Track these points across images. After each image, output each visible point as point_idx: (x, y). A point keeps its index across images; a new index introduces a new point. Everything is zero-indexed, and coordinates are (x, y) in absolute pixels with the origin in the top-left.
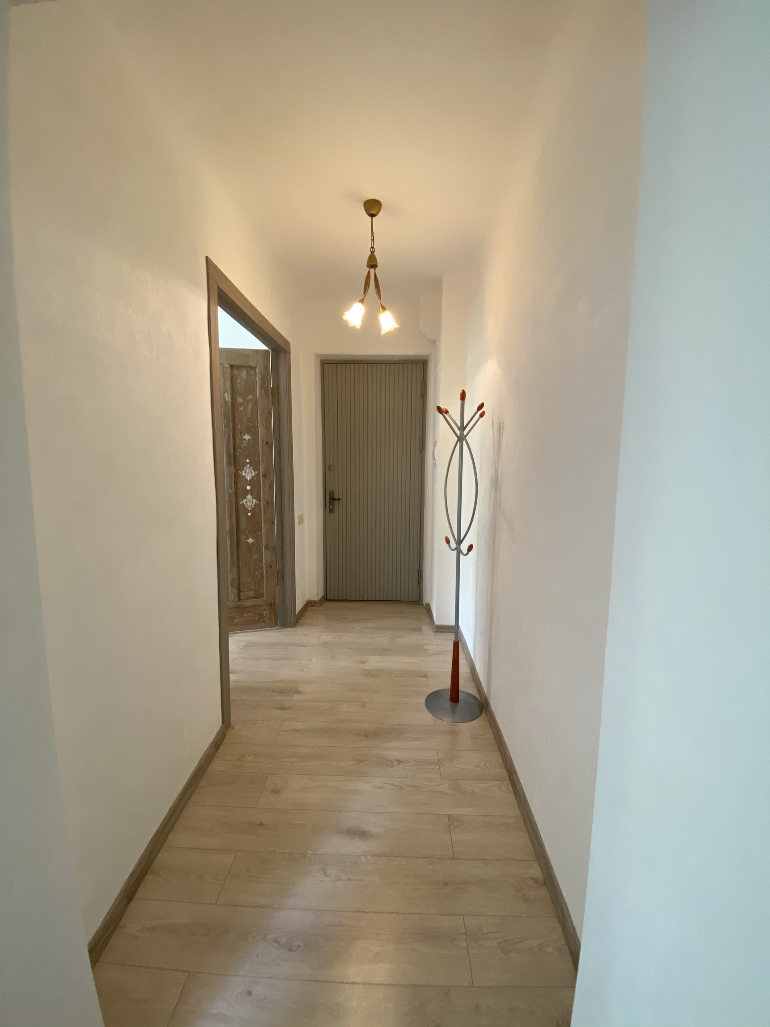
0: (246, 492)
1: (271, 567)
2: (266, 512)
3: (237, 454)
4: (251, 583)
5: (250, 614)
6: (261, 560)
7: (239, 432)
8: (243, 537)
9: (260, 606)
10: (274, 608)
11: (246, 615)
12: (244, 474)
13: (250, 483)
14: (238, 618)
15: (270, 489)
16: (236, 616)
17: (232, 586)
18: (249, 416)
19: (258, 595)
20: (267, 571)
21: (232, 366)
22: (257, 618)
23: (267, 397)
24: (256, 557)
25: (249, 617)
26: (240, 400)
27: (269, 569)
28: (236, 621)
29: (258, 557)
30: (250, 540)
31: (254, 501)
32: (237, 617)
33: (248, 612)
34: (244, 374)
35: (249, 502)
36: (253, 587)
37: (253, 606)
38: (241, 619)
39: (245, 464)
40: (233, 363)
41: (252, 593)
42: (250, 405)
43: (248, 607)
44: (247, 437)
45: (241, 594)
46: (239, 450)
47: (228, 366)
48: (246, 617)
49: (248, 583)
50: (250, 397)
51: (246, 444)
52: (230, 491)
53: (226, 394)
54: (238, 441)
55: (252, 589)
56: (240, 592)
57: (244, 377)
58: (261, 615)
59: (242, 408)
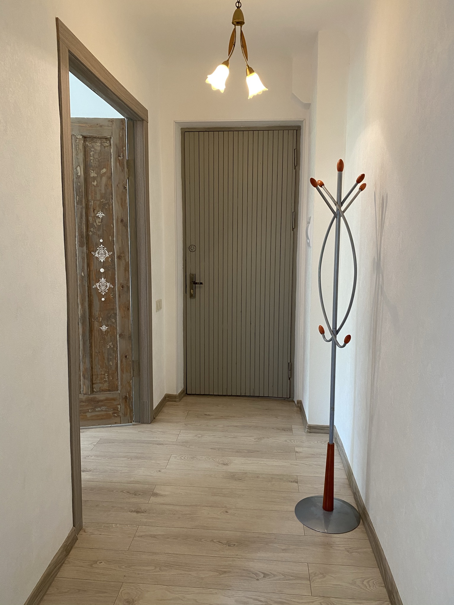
0: (100, 275)
1: (126, 357)
2: (121, 297)
3: (90, 233)
4: (104, 374)
5: (104, 408)
6: (115, 349)
7: (92, 210)
8: (96, 324)
9: (114, 399)
10: (129, 402)
11: (99, 409)
12: (97, 255)
13: (104, 265)
14: (91, 412)
15: (125, 272)
16: (88, 410)
17: (84, 378)
18: (103, 191)
19: (113, 388)
20: (121, 362)
21: (85, 137)
22: (111, 413)
23: (123, 170)
24: (110, 347)
25: (102, 411)
26: (93, 174)
27: (124, 359)
28: (88, 415)
29: (112, 346)
30: (104, 328)
31: (108, 284)
32: (90, 410)
33: (103, 406)
34: (97, 145)
35: (103, 285)
36: (107, 379)
37: (107, 399)
38: (93, 414)
39: (98, 244)
40: (85, 134)
41: (106, 386)
42: (104, 179)
43: (102, 401)
44: (101, 215)
45: (94, 386)
46: (92, 229)
47: (81, 137)
48: (99, 411)
49: (101, 374)
50: (104, 170)
51: (99, 222)
52: (83, 274)
53: (78, 168)
54: (91, 219)
55: (106, 381)
56: (93, 384)
57: (98, 148)
58: (115, 410)
59: (95, 183)
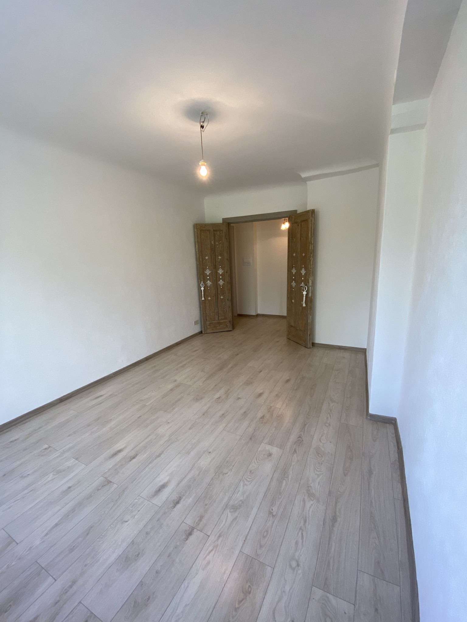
0: (220, 279)
2: (227, 286)
3: (217, 264)
5: (223, 325)
7: (217, 256)
8: (219, 296)
9: (226, 322)
10: (231, 323)
12: (219, 272)
13: (221, 275)
15: (228, 277)
17: (216, 315)
18: (221, 249)
19: (225, 318)
20: (228, 309)
23: (227, 241)
24: (224, 304)
26: (217, 243)
27: (229, 308)
30: (222, 297)
31: (223, 282)
34: (218, 233)
35: (221, 282)
37: (224, 322)
38: (219, 327)
39: (219, 268)
40: (214, 229)
41: (223, 317)
42: (221, 245)
43: (222, 323)
44: (220, 257)
45: (219, 318)
49: (221, 314)
50: (221, 242)
51: (219, 260)
53: (212, 242)
54: (217, 259)
55: (223, 316)
56: (219, 317)
57: (218, 234)
58: (227, 326)
59: (218, 247)
